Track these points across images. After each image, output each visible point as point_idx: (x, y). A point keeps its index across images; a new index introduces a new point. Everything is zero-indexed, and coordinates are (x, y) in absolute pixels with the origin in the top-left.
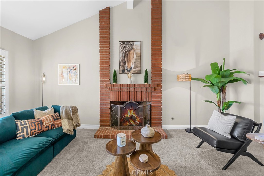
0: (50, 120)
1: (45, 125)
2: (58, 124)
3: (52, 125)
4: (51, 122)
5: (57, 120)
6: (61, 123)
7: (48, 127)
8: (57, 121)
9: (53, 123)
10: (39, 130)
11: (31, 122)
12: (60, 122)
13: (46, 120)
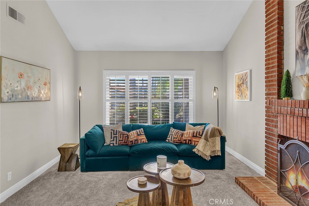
0: (189, 135)
1: (184, 138)
2: (195, 142)
3: (189, 140)
4: (189, 137)
5: (195, 137)
6: (198, 142)
7: (186, 140)
8: (195, 139)
9: (190, 138)
10: (178, 140)
11: (177, 132)
12: (198, 140)
13: (186, 134)
